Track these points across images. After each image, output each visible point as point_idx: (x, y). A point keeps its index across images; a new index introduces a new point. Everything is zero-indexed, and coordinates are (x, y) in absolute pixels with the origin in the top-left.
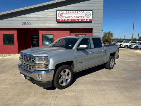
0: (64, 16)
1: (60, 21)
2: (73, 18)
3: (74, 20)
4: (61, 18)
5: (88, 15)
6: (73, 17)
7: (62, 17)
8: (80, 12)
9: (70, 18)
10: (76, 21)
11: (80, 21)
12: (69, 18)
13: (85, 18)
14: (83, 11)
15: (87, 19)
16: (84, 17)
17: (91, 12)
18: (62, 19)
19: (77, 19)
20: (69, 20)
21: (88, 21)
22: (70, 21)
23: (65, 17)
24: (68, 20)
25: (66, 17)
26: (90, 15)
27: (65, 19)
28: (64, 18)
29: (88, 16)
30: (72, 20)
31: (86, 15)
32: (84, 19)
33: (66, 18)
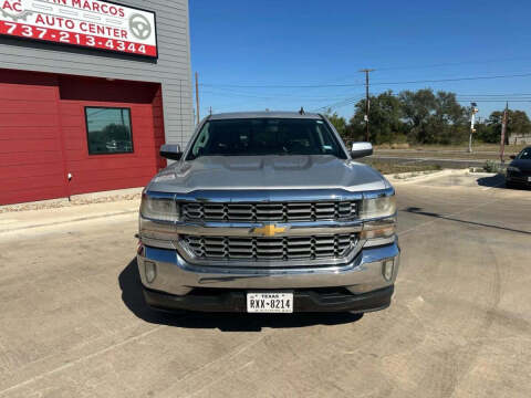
0: (30, 13)
1: (10, 31)
2: (77, 30)
3: (83, 37)
4: (11, 20)
5: (140, 27)
6: (77, 24)
7: (14, 13)
8: (105, 9)
9: (64, 28)
10: (92, 44)
11: (112, 47)
12: (56, 27)
13: (131, 38)
14: (118, 7)
15: (137, 46)
16: (124, 34)
17: (150, 17)
18: (19, 25)
19: (97, 39)
20: (57, 32)
21: (144, 51)
22: (62, 39)
23: (36, 15)
24: (50, 31)
25: (39, 19)
26: (147, 27)
27: (34, 28)
28: (31, 20)
29: (141, 32)
30: (72, 35)
31: (133, 25)
32: (127, 44)
33: (40, 24)
